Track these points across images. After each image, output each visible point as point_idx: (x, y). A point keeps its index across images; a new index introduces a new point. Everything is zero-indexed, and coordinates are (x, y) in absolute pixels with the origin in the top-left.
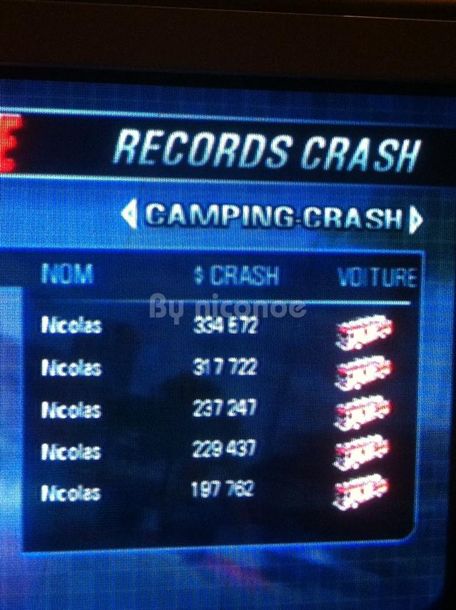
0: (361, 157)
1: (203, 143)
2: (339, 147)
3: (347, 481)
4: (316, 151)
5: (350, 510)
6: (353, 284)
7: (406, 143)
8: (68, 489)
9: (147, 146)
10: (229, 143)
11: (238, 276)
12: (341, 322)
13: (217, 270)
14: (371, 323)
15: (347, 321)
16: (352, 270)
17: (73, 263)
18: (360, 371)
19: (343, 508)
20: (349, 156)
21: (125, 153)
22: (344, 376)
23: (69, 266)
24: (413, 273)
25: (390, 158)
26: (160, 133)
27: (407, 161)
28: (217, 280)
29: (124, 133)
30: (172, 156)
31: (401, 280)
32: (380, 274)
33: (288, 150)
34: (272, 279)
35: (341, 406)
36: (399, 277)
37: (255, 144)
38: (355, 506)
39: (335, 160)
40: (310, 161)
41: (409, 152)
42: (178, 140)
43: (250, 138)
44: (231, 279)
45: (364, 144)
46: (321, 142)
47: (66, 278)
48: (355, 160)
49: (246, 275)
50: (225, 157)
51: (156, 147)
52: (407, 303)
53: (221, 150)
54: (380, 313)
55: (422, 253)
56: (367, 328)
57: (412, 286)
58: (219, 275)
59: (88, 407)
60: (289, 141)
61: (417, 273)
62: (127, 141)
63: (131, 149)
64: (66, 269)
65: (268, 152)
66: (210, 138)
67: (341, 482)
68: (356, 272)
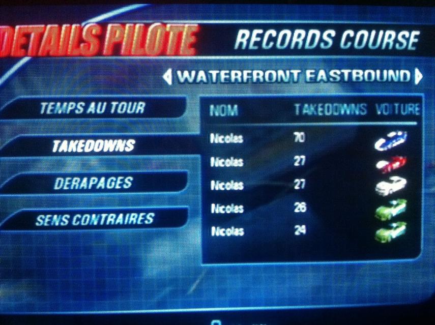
6: (385, 113)
16: (383, 105)
17: (227, 105)
24: (418, 107)
32: (399, 107)
36: (410, 109)
47: (223, 112)
52: (415, 123)
55: (422, 95)
57: (417, 114)
61: (420, 107)
64: (223, 108)
68: (386, 107)
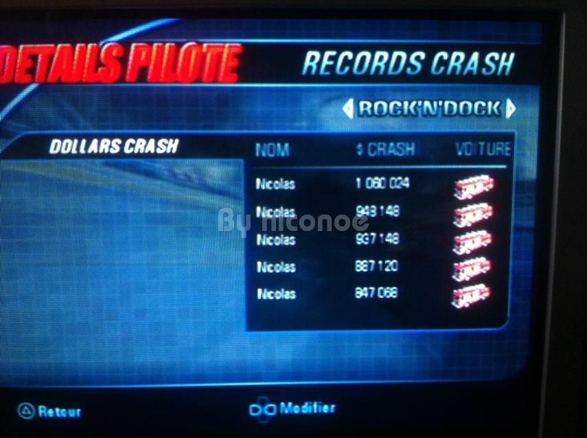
0: (473, 65)
1: (364, 58)
2: (458, 59)
3: (462, 288)
4: (441, 62)
5: (464, 308)
6: (467, 154)
7: (504, 55)
8: (275, 291)
9: (325, 62)
10: (381, 58)
11: (387, 149)
12: (457, 180)
13: (372, 146)
14: (479, 180)
15: (462, 179)
16: (465, 144)
17: (276, 143)
18: (471, 214)
19: (458, 307)
20: (464, 64)
21: (310, 68)
22: (460, 217)
23: (273, 144)
24: (509, 146)
25: (493, 66)
26: (334, 53)
27: (505, 68)
28: (372, 153)
29: (310, 54)
30: (342, 68)
31: (500, 151)
32: (485, 147)
33: (422, 62)
34: (410, 152)
35: (457, 237)
36: (499, 149)
37: (399, 58)
38: (467, 305)
39: (455, 68)
40: (437, 68)
41: (506, 61)
43: (396, 54)
44: (381, 152)
45: (475, 56)
46: (445, 55)
47: (271, 152)
48: (469, 67)
49: (392, 149)
50: (378, 68)
51: (331, 63)
52: (504, 167)
53: (376, 63)
54: (485, 174)
56: (476, 184)
57: (507, 154)
58: (374, 149)
59: (287, 238)
60: (422, 55)
62: (311, 59)
63: (314, 65)
64: (271, 147)
65: (408, 64)
66: (368, 55)
67: (457, 289)
68: (469, 146)
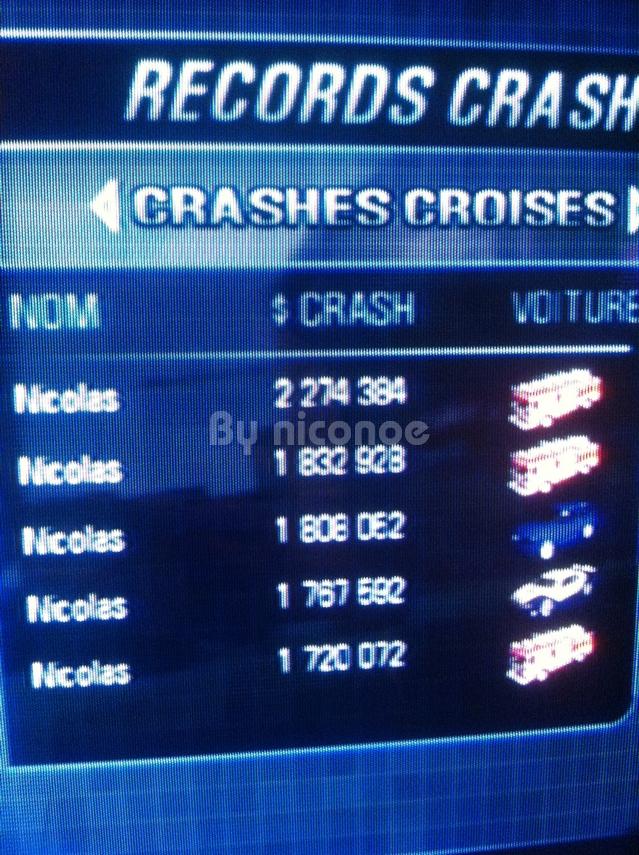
0: (548, 104)
1: (281, 81)
2: (512, 87)
3: (529, 637)
4: (476, 96)
5: (535, 684)
7: (621, 81)
8: (75, 667)
9: (185, 88)
10: (326, 81)
11: (347, 309)
12: (517, 383)
13: (311, 301)
14: (566, 383)
20: (528, 101)
21: (145, 103)
22: (523, 470)
25: (595, 106)
26: (206, 66)
27: (622, 112)
28: (311, 317)
29: (144, 67)
33: (427, 93)
34: (403, 315)
37: (370, 83)
38: (542, 677)
39: (506, 110)
40: (465, 110)
41: (626, 96)
42: (237, 78)
43: (362, 71)
44: (334, 316)
45: (553, 83)
46: (482, 77)
48: (538, 109)
49: (359, 309)
50: (319, 106)
51: (200, 90)
53: (313, 93)
54: (581, 367)
56: (561, 392)
58: (315, 308)
59: (102, 534)
60: (428, 76)
62: (149, 81)
63: (156, 95)
65: (392, 97)
66: (292, 71)
